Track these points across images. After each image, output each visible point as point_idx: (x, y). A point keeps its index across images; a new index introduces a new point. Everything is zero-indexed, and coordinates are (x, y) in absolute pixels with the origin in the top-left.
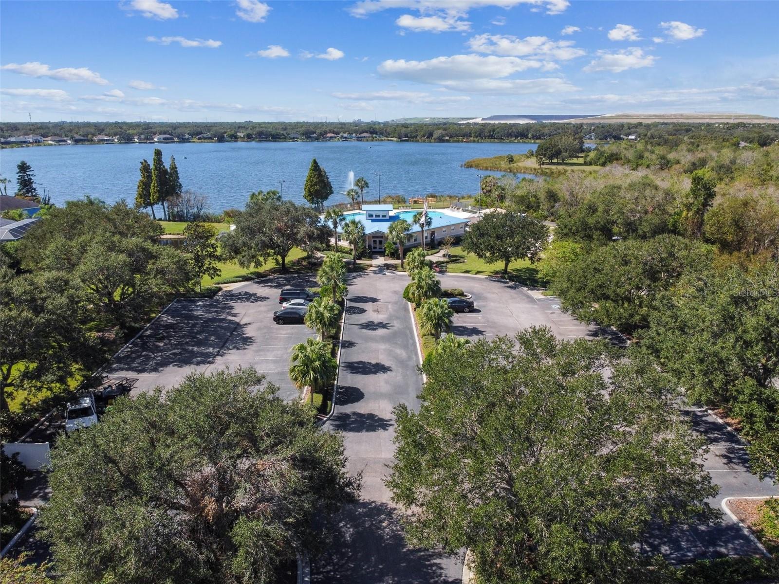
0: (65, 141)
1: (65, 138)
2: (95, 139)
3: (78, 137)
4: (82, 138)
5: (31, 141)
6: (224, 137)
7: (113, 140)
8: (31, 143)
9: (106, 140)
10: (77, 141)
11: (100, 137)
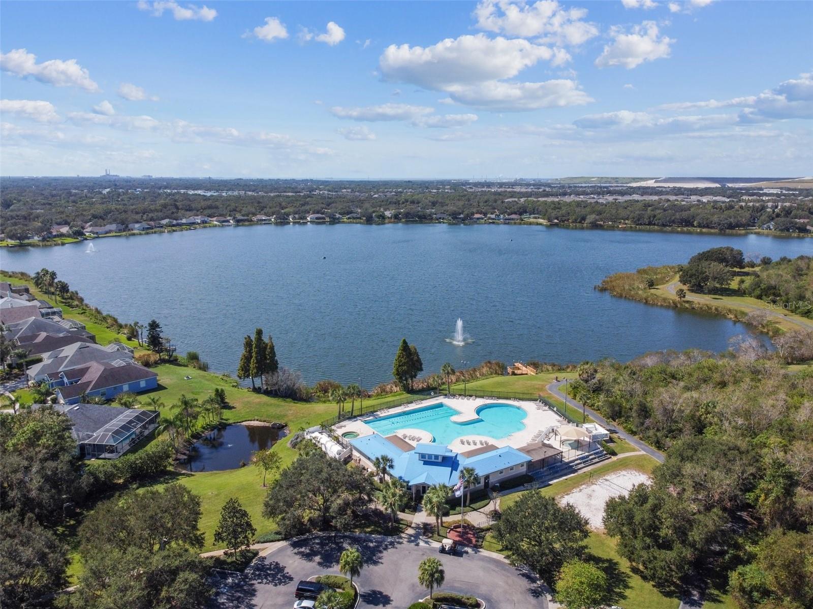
0: (228, 221)
1: (229, 218)
2: (255, 219)
3: (239, 217)
4: (242, 218)
5: (199, 221)
6: (372, 217)
7: (270, 220)
8: (198, 224)
9: (265, 220)
10: (238, 222)
11: (259, 217)
